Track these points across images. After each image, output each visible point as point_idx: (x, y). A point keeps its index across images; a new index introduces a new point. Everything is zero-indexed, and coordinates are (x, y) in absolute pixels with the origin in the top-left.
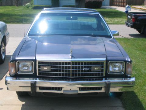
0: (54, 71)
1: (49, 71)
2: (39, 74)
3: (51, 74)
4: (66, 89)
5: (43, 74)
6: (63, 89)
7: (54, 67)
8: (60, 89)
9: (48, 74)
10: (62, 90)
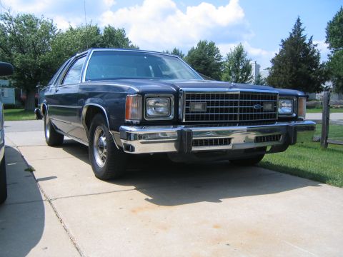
0: (212, 110)
1: (203, 112)
2: (187, 118)
3: (207, 117)
4: (237, 142)
5: (193, 118)
6: (233, 141)
7: (213, 103)
8: (227, 141)
9: (203, 117)
10: (230, 143)
